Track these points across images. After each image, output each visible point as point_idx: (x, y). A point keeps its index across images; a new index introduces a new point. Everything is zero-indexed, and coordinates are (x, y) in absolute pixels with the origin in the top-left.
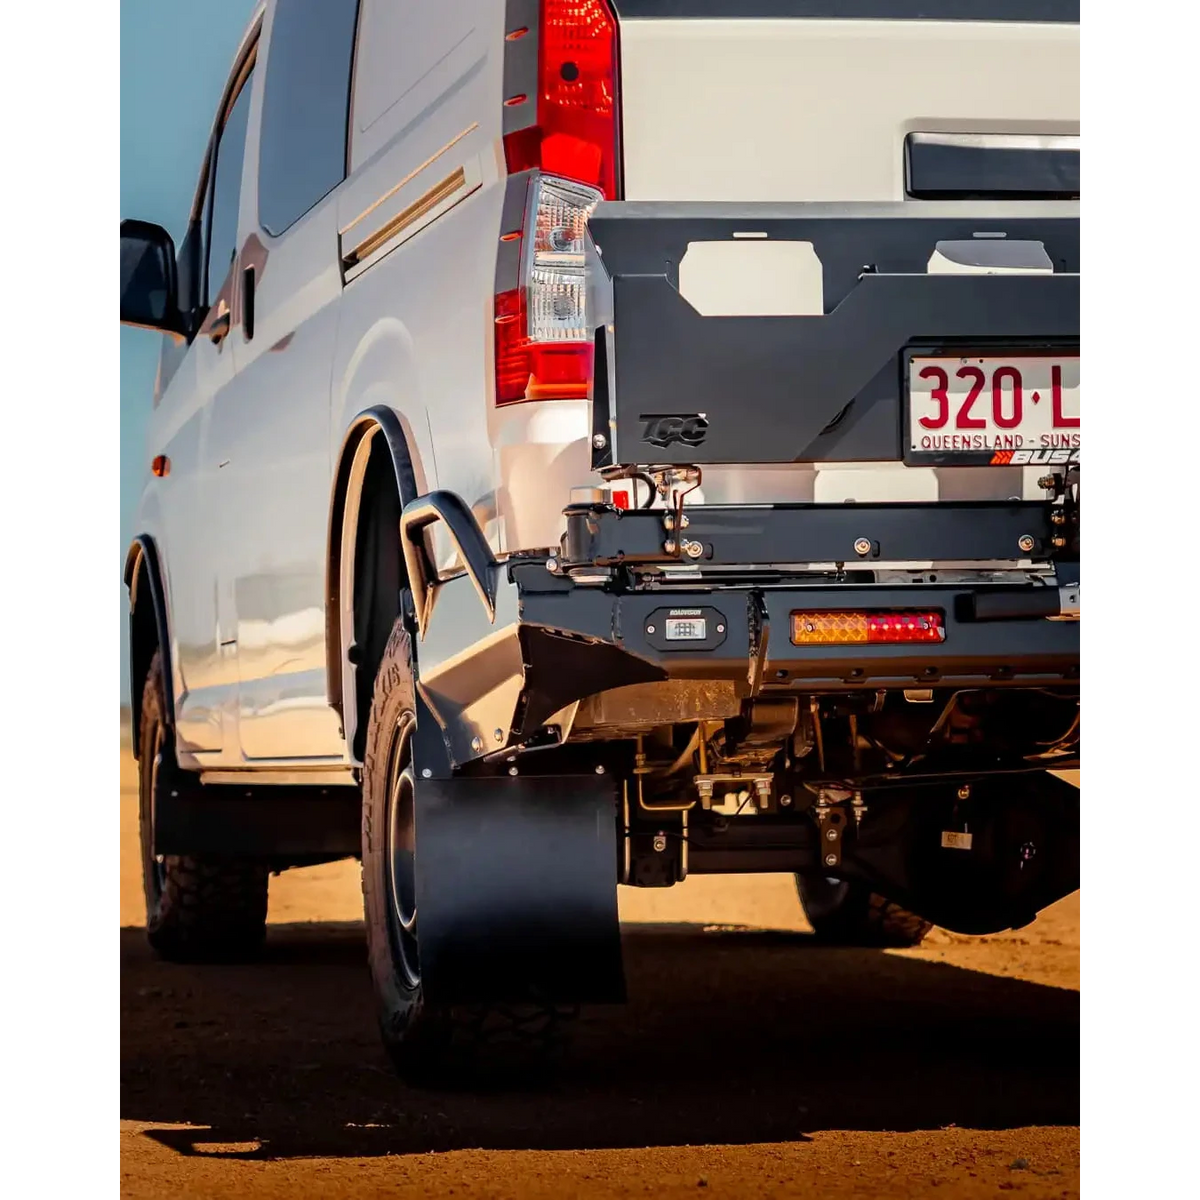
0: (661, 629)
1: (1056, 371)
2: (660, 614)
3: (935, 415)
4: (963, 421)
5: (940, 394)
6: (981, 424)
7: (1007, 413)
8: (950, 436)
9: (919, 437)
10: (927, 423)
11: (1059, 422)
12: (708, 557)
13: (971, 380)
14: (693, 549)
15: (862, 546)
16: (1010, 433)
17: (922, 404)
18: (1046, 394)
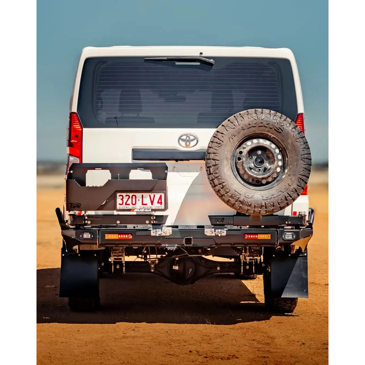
0: (83, 236)
1: (142, 196)
2: (82, 233)
3: (121, 203)
4: (126, 204)
5: (122, 199)
6: (129, 204)
7: (134, 203)
8: (124, 207)
9: (118, 207)
10: (120, 204)
11: (143, 204)
12: (91, 224)
13: (128, 197)
14: (89, 222)
15: (118, 222)
16: (134, 206)
17: (119, 201)
18: (141, 200)
